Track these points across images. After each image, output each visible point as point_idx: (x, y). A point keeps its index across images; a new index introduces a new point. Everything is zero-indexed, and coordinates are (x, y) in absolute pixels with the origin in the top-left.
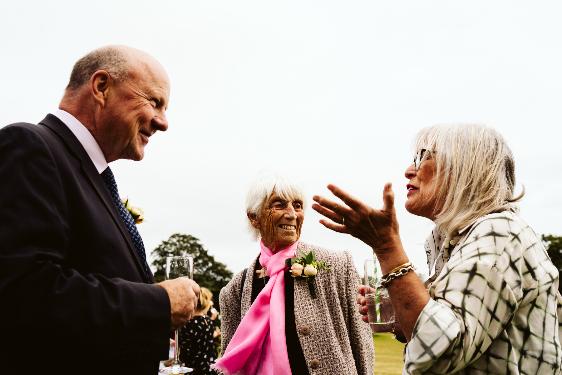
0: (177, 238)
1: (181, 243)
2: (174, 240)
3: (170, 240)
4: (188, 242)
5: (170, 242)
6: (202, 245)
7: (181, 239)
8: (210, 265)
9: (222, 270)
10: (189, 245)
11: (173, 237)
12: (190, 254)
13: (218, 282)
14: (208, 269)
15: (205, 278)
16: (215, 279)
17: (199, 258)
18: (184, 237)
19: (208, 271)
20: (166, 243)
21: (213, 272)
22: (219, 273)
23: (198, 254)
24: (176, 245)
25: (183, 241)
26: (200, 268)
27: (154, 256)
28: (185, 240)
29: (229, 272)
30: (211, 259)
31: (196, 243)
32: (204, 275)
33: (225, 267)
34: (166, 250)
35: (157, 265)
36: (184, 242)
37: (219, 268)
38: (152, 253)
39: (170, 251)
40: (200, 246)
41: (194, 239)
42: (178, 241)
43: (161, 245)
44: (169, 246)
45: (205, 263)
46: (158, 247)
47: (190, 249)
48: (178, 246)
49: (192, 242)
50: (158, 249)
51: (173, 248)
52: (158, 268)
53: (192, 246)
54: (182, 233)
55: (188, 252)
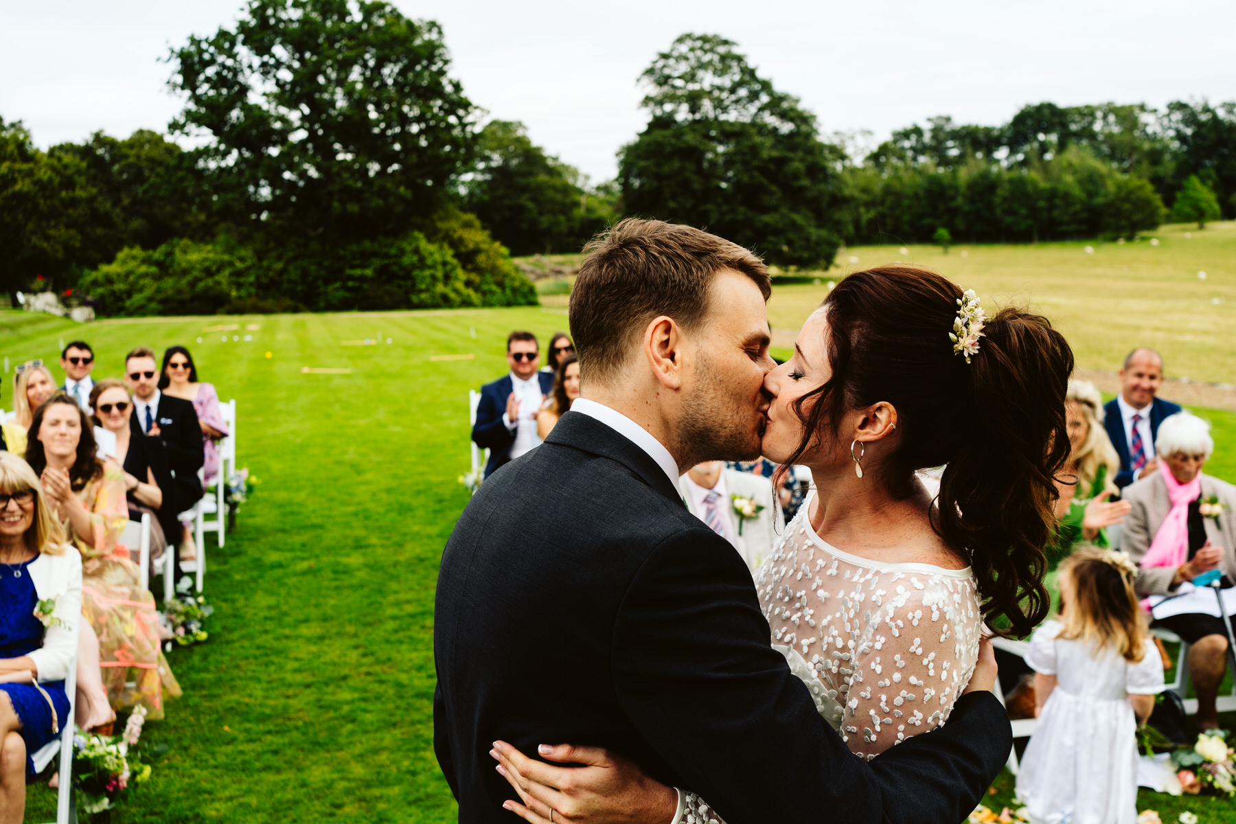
0: (689, 43)
1: (699, 53)
2: (683, 49)
3: (672, 50)
4: (712, 50)
5: (675, 54)
6: (744, 56)
7: (699, 44)
8: (765, 99)
9: (792, 109)
10: (716, 58)
11: (680, 40)
12: (719, 76)
13: (783, 136)
14: (761, 109)
15: (753, 131)
16: (775, 129)
17: (740, 84)
18: (704, 39)
19: (761, 113)
20: (665, 56)
21: (772, 114)
22: (784, 116)
23: (737, 78)
24: (686, 59)
25: (701, 48)
26: (744, 107)
27: (644, 87)
28: (707, 46)
29: (806, 114)
30: (766, 86)
31: (729, 52)
32: (753, 124)
33: (797, 101)
34: (667, 71)
35: (652, 105)
36: (706, 52)
37: (785, 105)
38: (638, 80)
39: (676, 74)
40: (739, 59)
41: (726, 42)
42: (692, 50)
43: (656, 62)
44: (671, 62)
45: (754, 96)
46: (648, 65)
47: (719, 66)
48: (693, 62)
49: (722, 50)
50: (650, 72)
51: (683, 68)
52: (653, 112)
53: (723, 58)
54: (698, 32)
55: (714, 73)
